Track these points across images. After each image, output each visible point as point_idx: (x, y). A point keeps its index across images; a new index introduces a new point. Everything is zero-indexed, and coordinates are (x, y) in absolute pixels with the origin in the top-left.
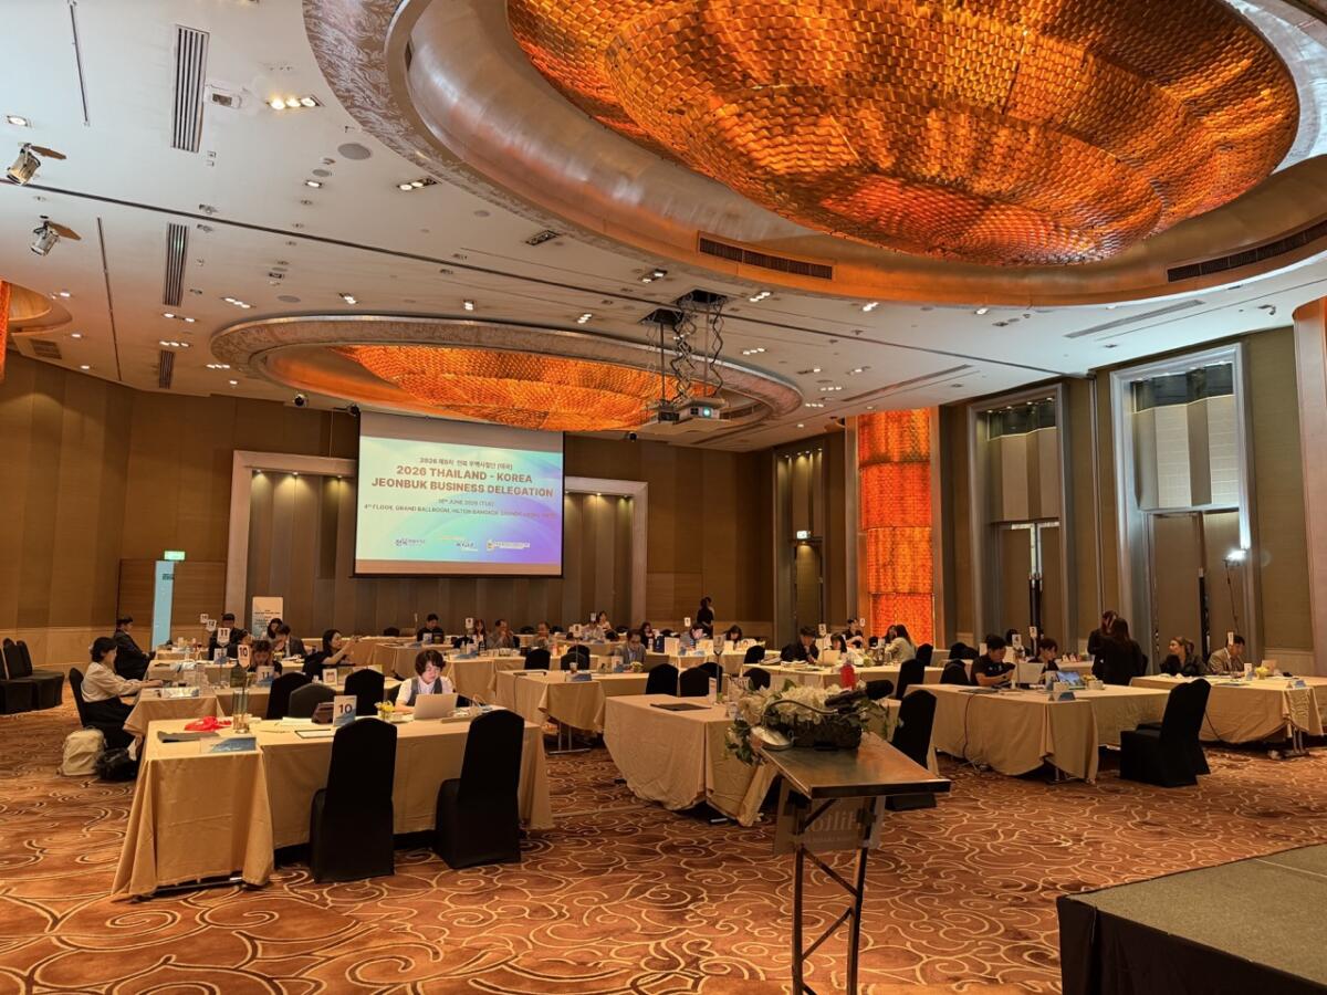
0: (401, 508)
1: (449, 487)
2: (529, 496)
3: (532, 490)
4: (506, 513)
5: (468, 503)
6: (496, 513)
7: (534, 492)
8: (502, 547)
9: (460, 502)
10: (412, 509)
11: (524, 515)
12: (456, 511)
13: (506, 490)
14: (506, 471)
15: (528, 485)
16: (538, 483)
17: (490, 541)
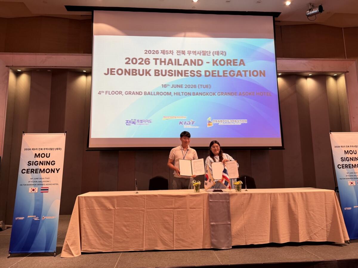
0: (130, 93)
1: (170, 73)
2: (244, 78)
3: (245, 71)
4: (222, 93)
5: (188, 86)
6: (214, 94)
7: (248, 73)
8: (221, 124)
9: (181, 86)
10: (139, 93)
11: (240, 94)
12: (178, 94)
13: (221, 74)
14: (221, 57)
15: (241, 68)
16: (251, 65)
17: (209, 119)
